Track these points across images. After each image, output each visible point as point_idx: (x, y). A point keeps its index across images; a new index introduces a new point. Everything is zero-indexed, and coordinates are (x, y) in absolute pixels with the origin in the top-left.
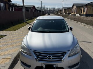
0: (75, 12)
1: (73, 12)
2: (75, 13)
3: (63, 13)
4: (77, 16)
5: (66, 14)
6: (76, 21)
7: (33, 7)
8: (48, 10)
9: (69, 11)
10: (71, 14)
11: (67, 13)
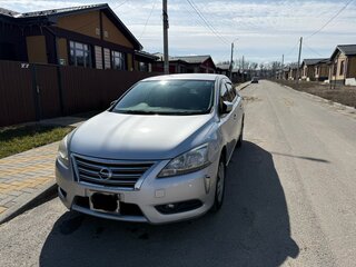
0: (341, 74)
1: (335, 74)
2: (342, 78)
3: (304, 77)
4: (349, 86)
5: (312, 79)
6: (328, 99)
7: (205, 62)
8: (259, 68)
9: (323, 69)
10: (328, 81)
11: (317, 76)
